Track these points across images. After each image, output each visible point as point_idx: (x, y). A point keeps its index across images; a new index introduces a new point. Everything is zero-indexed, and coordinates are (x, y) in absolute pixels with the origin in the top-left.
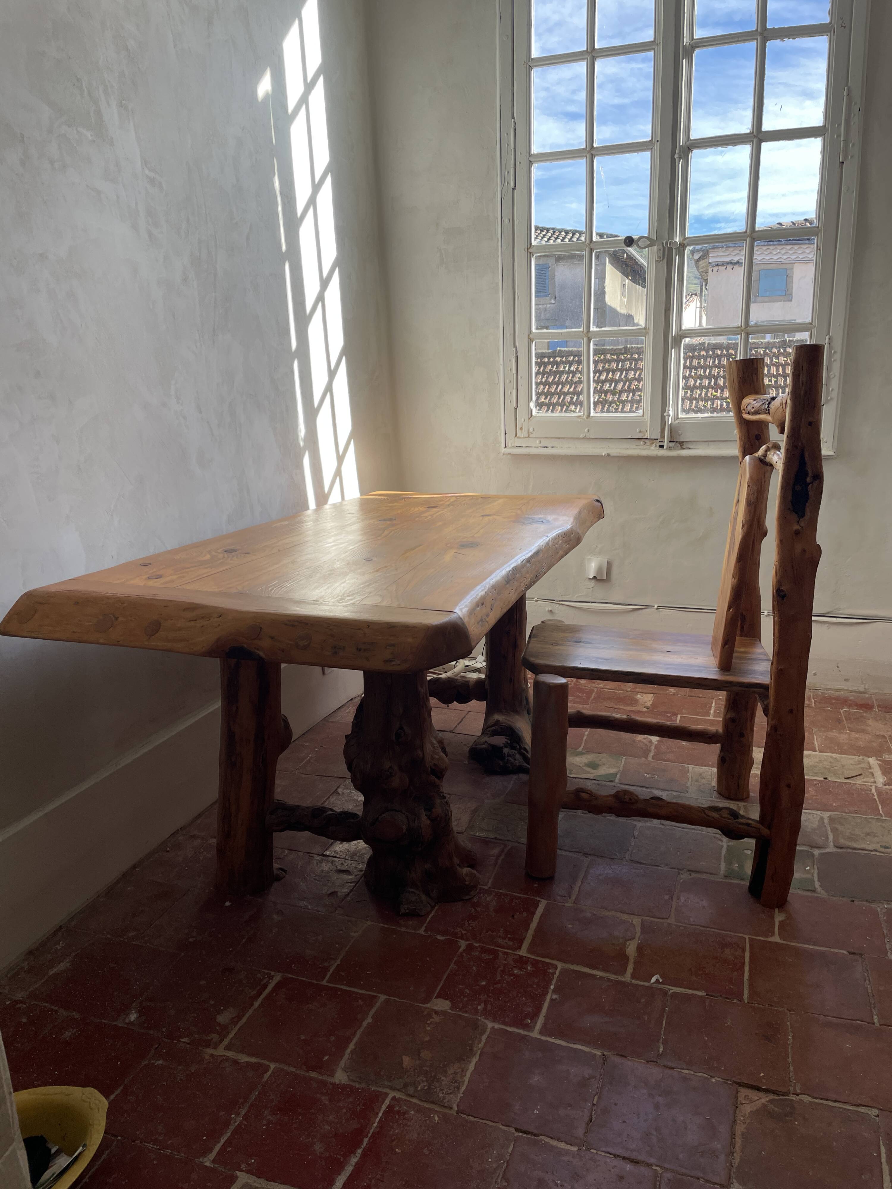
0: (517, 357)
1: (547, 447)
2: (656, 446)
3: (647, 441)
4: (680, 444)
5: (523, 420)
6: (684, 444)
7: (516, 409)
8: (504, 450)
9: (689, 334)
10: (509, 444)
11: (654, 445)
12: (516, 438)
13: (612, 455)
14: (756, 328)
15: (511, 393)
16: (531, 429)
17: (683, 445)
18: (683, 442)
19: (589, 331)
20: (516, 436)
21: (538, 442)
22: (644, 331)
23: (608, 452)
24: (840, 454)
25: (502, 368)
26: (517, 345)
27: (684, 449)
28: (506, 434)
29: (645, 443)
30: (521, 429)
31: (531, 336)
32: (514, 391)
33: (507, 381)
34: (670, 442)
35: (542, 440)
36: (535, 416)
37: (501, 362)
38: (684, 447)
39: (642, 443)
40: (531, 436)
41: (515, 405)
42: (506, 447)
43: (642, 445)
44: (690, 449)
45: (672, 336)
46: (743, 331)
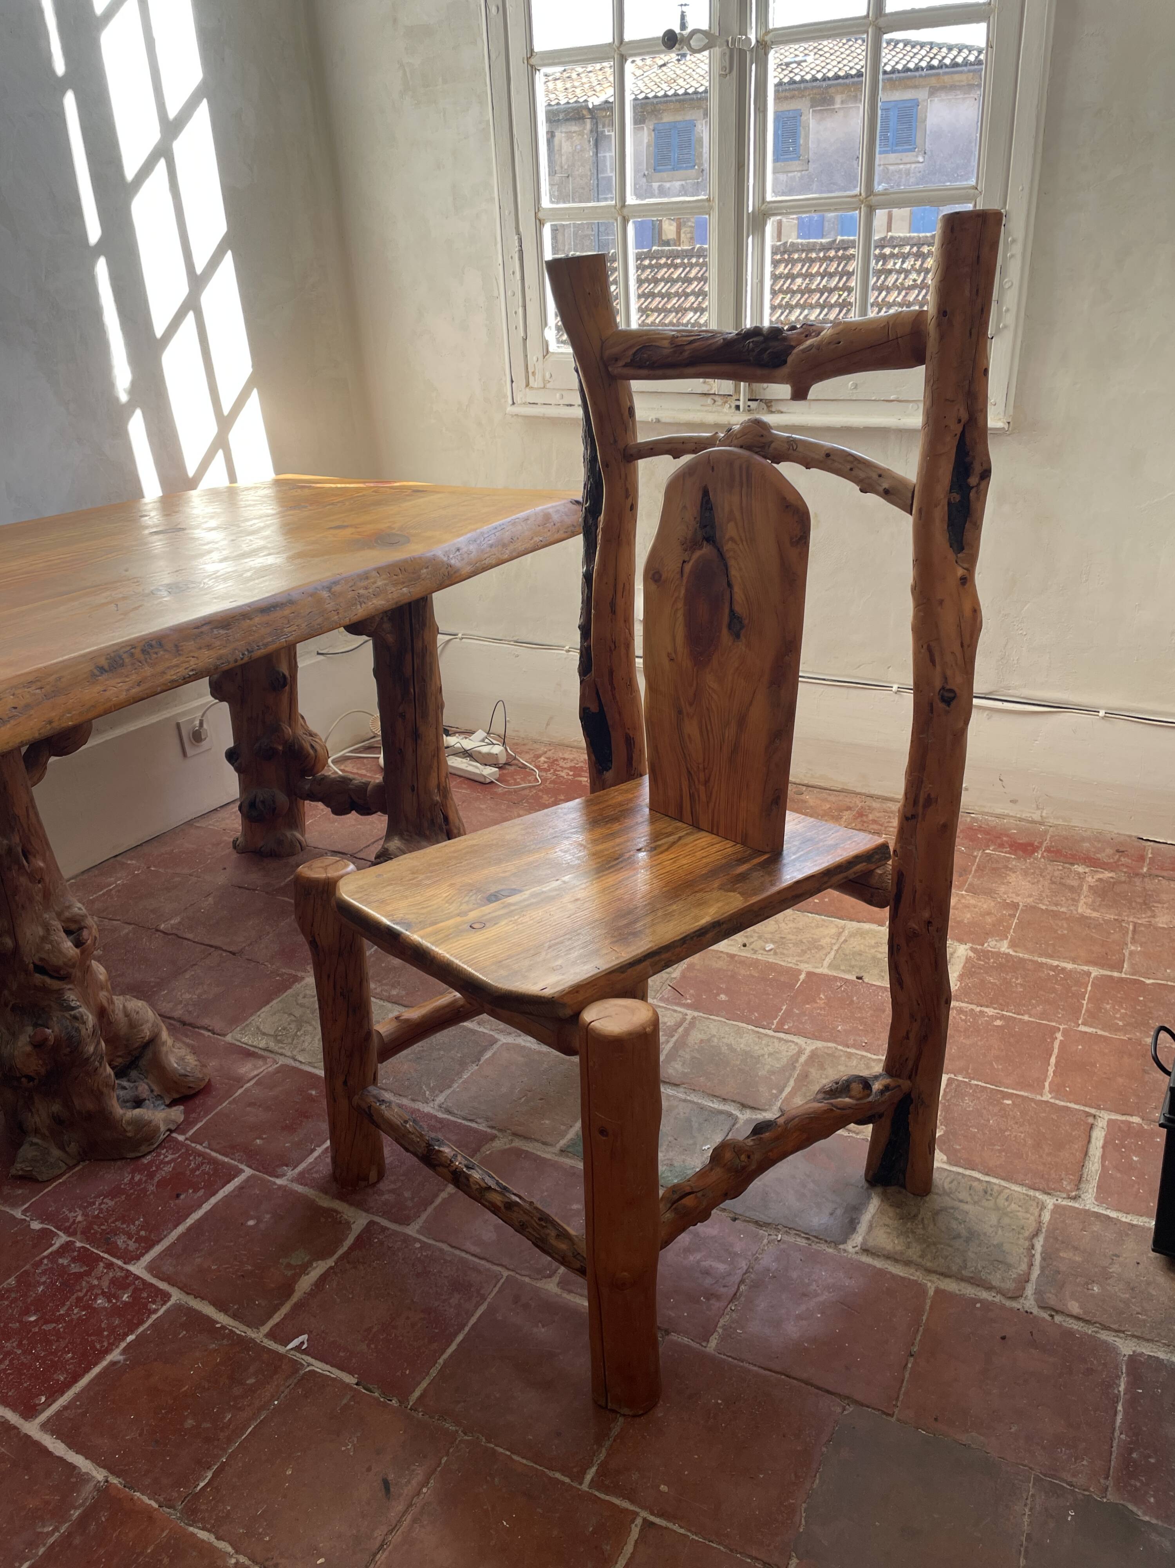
0: (521, 251)
1: (571, 405)
2: (730, 407)
3: (716, 398)
4: (766, 403)
5: (535, 359)
6: (773, 404)
7: (525, 339)
8: (510, 409)
9: (777, 208)
10: (518, 400)
11: (727, 406)
12: (527, 389)
13: (663, 420)
14: (883, 197)
15: (516, 313)
16: (548, 376)
17: (771, 406)
18: (771, 401)
19: (624, 205)
20: (527, 385)
21: (558, 395)
22: (707, 204)
23: (658, 416)
24: (1015, 427)
25: (501, 267)
26: (521, 230)
27: (772, 412)
28: (512, 381)
29: (715, 401)
30: (534, 373)
31: (540, 215)
32: (520, 311)
33: (509, 293)
34: (749, 400)
35: (564, 393)
36: (553, 353)
37: (500, 261)
38: (773, 410)
39: (709, 401)
40: (548, 386)
41: (522, 334)
42: (514, 403)
43: (708, 405)
44: (782, 412)
45: (748, 214)
46: (862, 202)
